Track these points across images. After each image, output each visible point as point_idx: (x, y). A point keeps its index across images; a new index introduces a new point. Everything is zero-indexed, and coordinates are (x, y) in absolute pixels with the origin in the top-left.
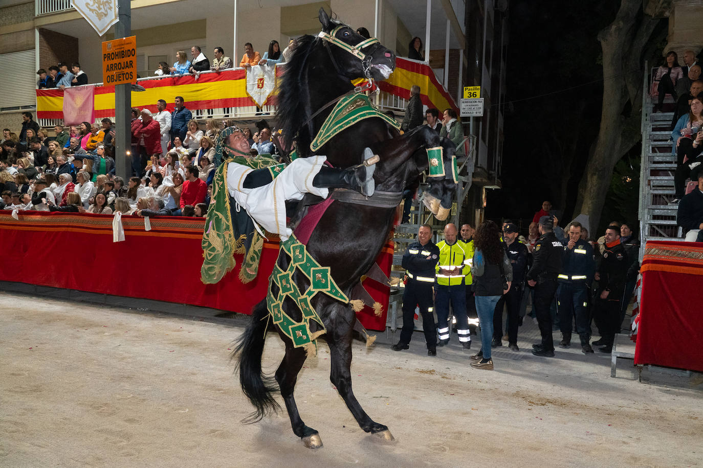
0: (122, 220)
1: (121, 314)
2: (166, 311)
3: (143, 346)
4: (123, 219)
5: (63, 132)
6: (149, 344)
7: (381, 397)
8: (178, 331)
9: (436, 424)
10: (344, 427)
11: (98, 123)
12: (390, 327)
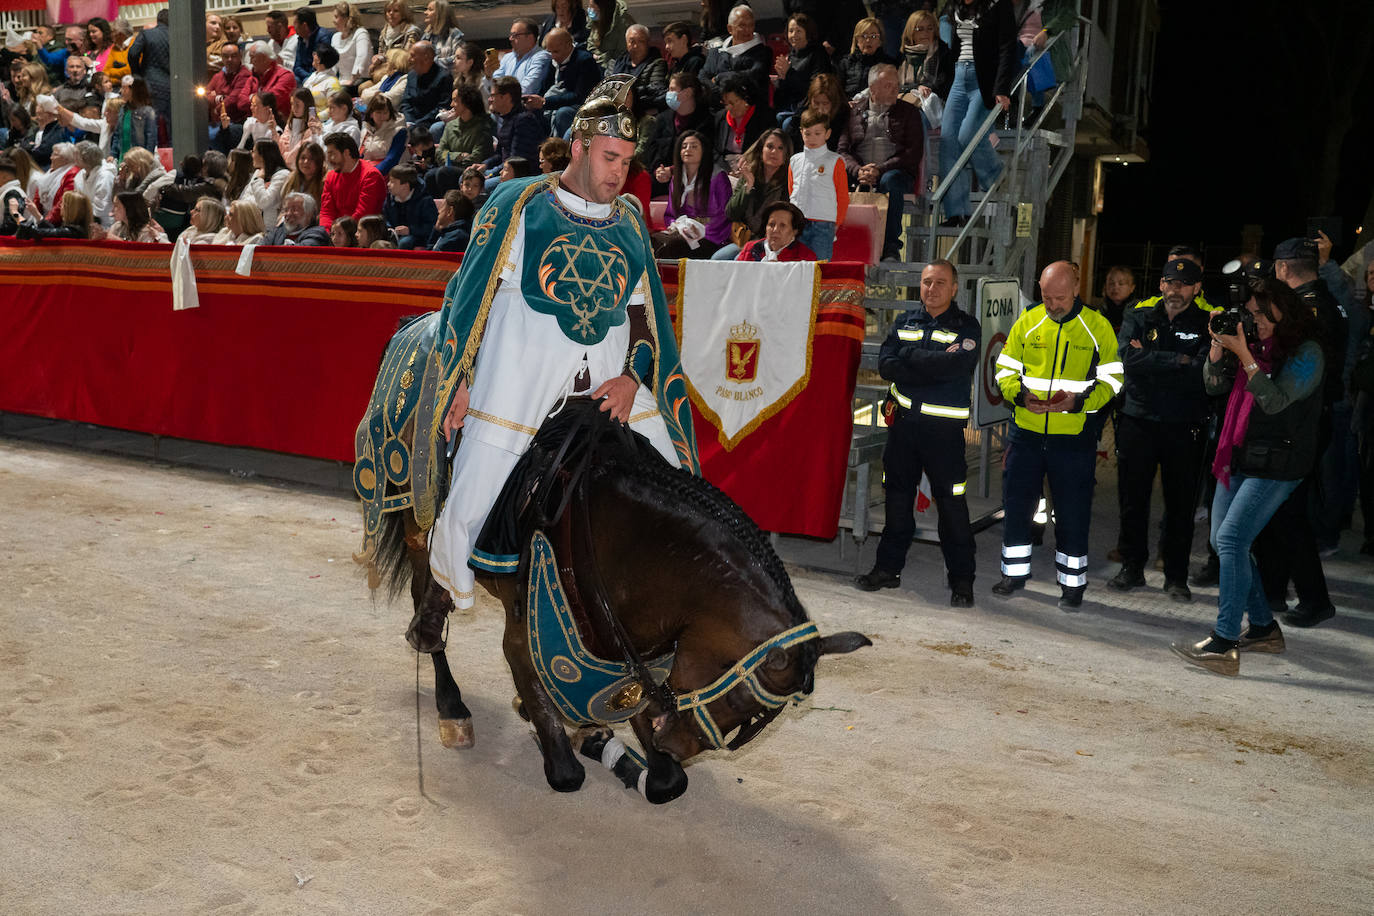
0: (191, 255)
1: (194, 482)
2: (295, 478)
3: (246, 561)
4: (194, 253)
5: (52, 43)
6: (262, 558)
7: (832, 709)
8: (328, 527)
9: (980, 787)
10: (740, 780)
11: (127, 17)
12: (850, 530)
